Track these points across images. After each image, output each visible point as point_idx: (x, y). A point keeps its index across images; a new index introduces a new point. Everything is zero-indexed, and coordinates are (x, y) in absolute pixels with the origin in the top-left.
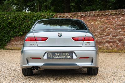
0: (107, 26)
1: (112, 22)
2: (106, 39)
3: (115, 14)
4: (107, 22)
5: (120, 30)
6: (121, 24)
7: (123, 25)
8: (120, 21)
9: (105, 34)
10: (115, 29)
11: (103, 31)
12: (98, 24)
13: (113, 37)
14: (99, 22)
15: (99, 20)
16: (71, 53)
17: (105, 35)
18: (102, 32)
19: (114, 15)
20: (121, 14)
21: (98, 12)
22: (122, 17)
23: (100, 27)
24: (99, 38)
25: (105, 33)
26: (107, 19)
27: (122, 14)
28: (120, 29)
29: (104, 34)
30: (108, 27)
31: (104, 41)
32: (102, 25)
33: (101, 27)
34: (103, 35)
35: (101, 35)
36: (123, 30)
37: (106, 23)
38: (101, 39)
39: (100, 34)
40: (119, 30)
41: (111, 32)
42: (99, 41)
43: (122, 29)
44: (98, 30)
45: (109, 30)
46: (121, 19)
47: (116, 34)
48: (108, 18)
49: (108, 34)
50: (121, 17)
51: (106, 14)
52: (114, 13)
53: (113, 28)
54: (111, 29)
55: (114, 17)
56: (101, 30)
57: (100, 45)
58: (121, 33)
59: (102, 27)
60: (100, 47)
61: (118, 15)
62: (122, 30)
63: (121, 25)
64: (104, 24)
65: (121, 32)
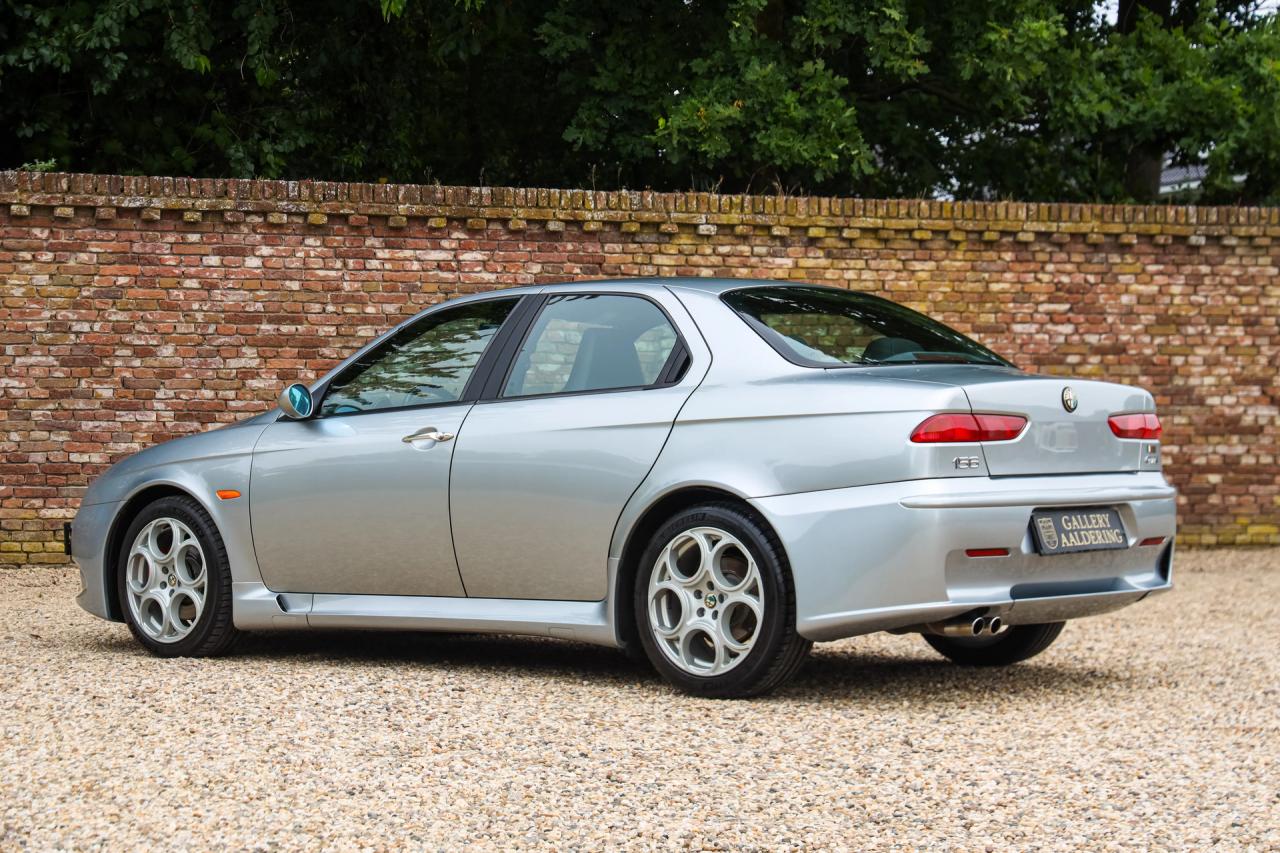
0: (121, 316)
1: (178, 286)
2: (115, 437)
3: (204, 213)
4: (122, 280)
5: (250, 358)
6: (259, 306)
7: (279, 320)
8: (251, 283)
9: (106, 392)
10: (201, 347)
11: (89, 359)
12: (37, 295)
13: (177, 418)
14: (42, 279)
15: (48, 256)
16: (1114, 509)
17: (107, 405)
18: (70, 376)
19: (192, 226)
20: (258, 220)
21: (45, 186)
22: (266, 251)
23: (50, 328)
24: (40, 426)
25: (101, 379)
26: (126, 258)
27: (273, 218)
28: (249, 351)
29: (90, 395)
30: (130, 330)
31: (96, 458)
32: (76, 306)
33: (59, 327)
34: (81, 404)
35: (66, 404)
36: (276, 363)
37: (113, 294)
38: (63, 437)
39: (54, 395)
40: (233, 363)
41: (167, 373)
42: (38, 457)
43: (269, 351)
44: (27, 352)
45: (143, 352)
46: (252, 262)
47: (208, 394)
48: (137, 248)
49: (134, 396)
50: (253, 247)
51: (122, 212)
52: (203, 204)
53: (179, 343)
54: (168, 350)
55: (194, 238)
56: (65, 350)
57: (45, 497)
58: (254, 383)
59: (77, 327)
60: (47, 513)
61: (235, 225)
62: (265, 359)
63: (255, 318)
64: (97, 303)
65: (254, 374)
